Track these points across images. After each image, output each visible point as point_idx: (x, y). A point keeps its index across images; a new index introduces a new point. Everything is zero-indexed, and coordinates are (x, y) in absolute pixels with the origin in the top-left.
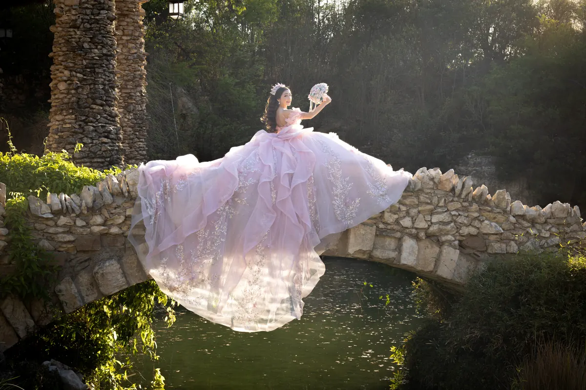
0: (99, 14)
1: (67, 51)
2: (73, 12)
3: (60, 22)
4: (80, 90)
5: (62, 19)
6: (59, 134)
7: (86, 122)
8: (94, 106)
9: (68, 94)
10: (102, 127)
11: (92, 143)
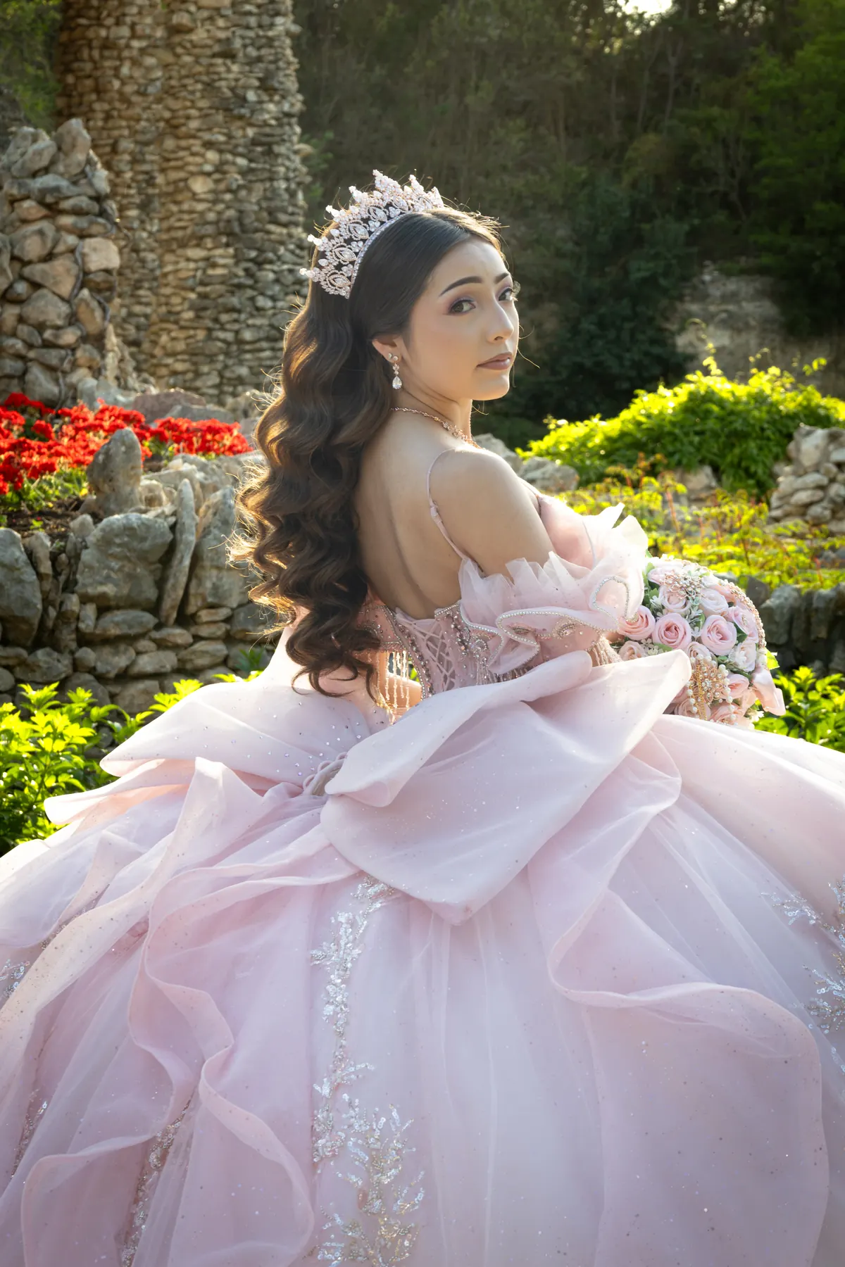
0: (272, 25)
1: (211, 108)
2: (221, 23)
3: (188, 45)
4: (243, 193)
5: (194, 37)
6: (200, 289)
7: (259, 263)
8: (272, 227)
9: (215, 202)
10: (291, 271)
11: (274, 308)
